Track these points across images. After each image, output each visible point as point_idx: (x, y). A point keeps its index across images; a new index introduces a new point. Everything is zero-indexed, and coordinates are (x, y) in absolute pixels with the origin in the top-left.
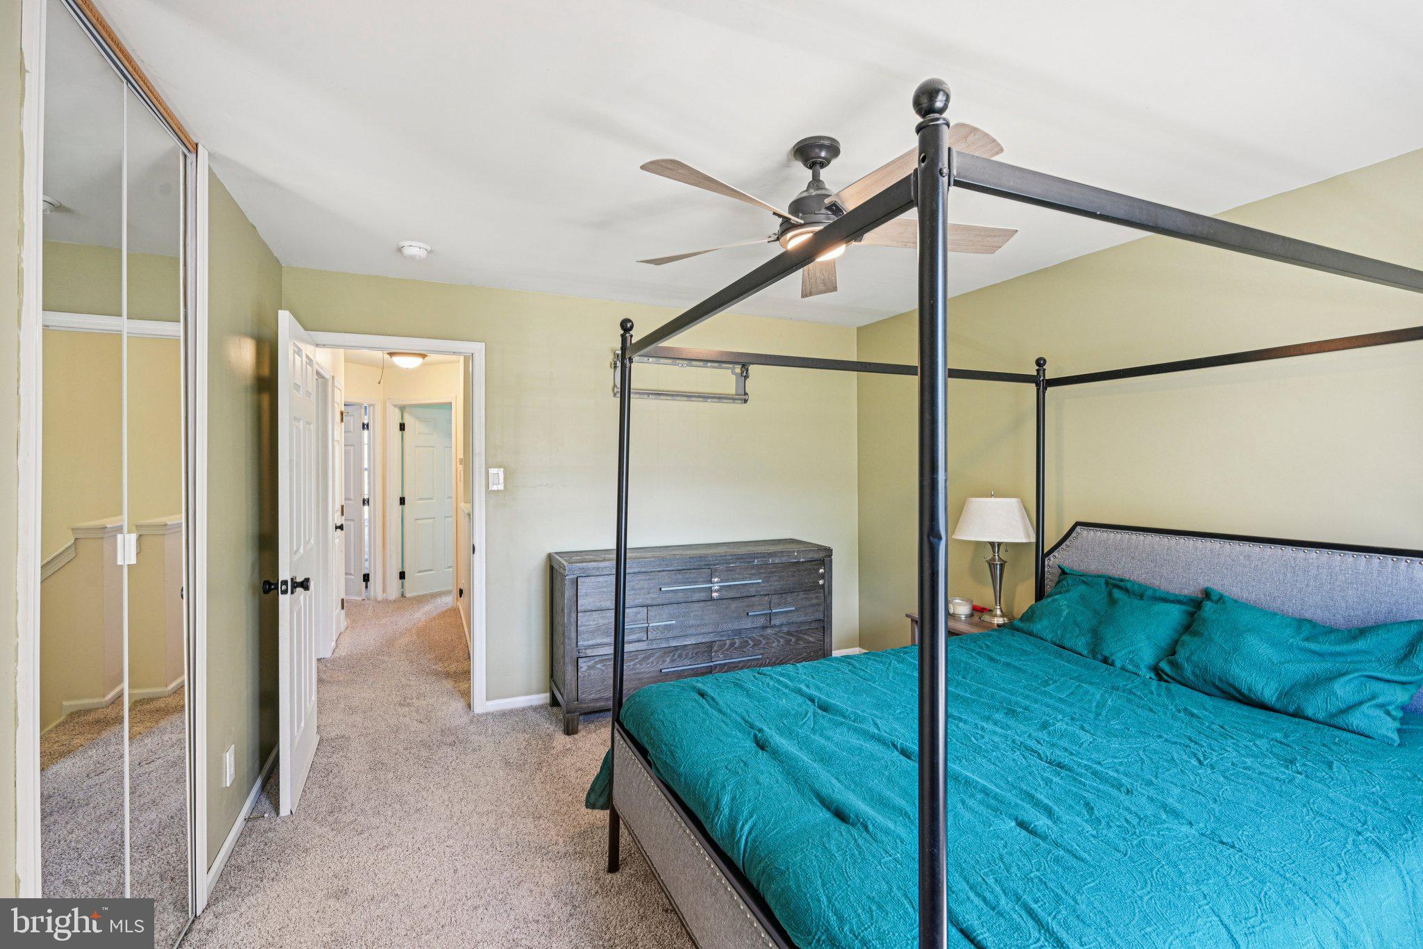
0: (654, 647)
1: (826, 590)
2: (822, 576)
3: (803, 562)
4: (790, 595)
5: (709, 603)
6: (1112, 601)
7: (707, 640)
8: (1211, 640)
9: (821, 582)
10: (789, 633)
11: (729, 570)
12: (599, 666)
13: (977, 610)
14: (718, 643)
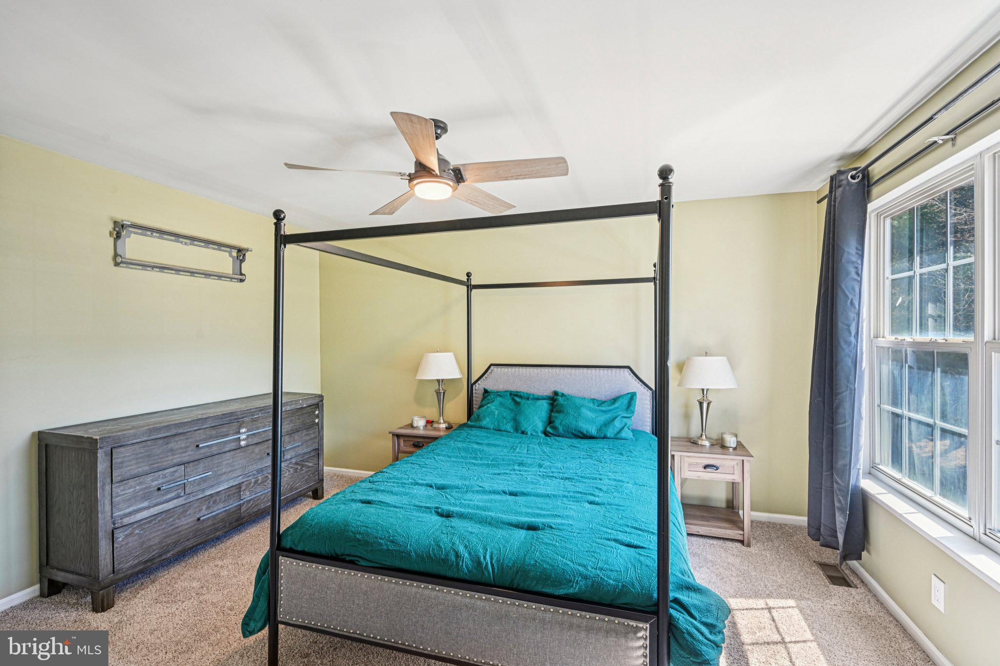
0: (191, 499)
1: (320, 425)
2: (317, 416)
3: (305, 407)
4: (296, 434)
5: (238, 451)
6: (517, 404)
7: (236, 483)
8: (568, 413)
9: (317, 421)
10: (296, 464)
11: (253, 420)
12: (137, 531)
13: (429, 422)
14: (245, 483)
